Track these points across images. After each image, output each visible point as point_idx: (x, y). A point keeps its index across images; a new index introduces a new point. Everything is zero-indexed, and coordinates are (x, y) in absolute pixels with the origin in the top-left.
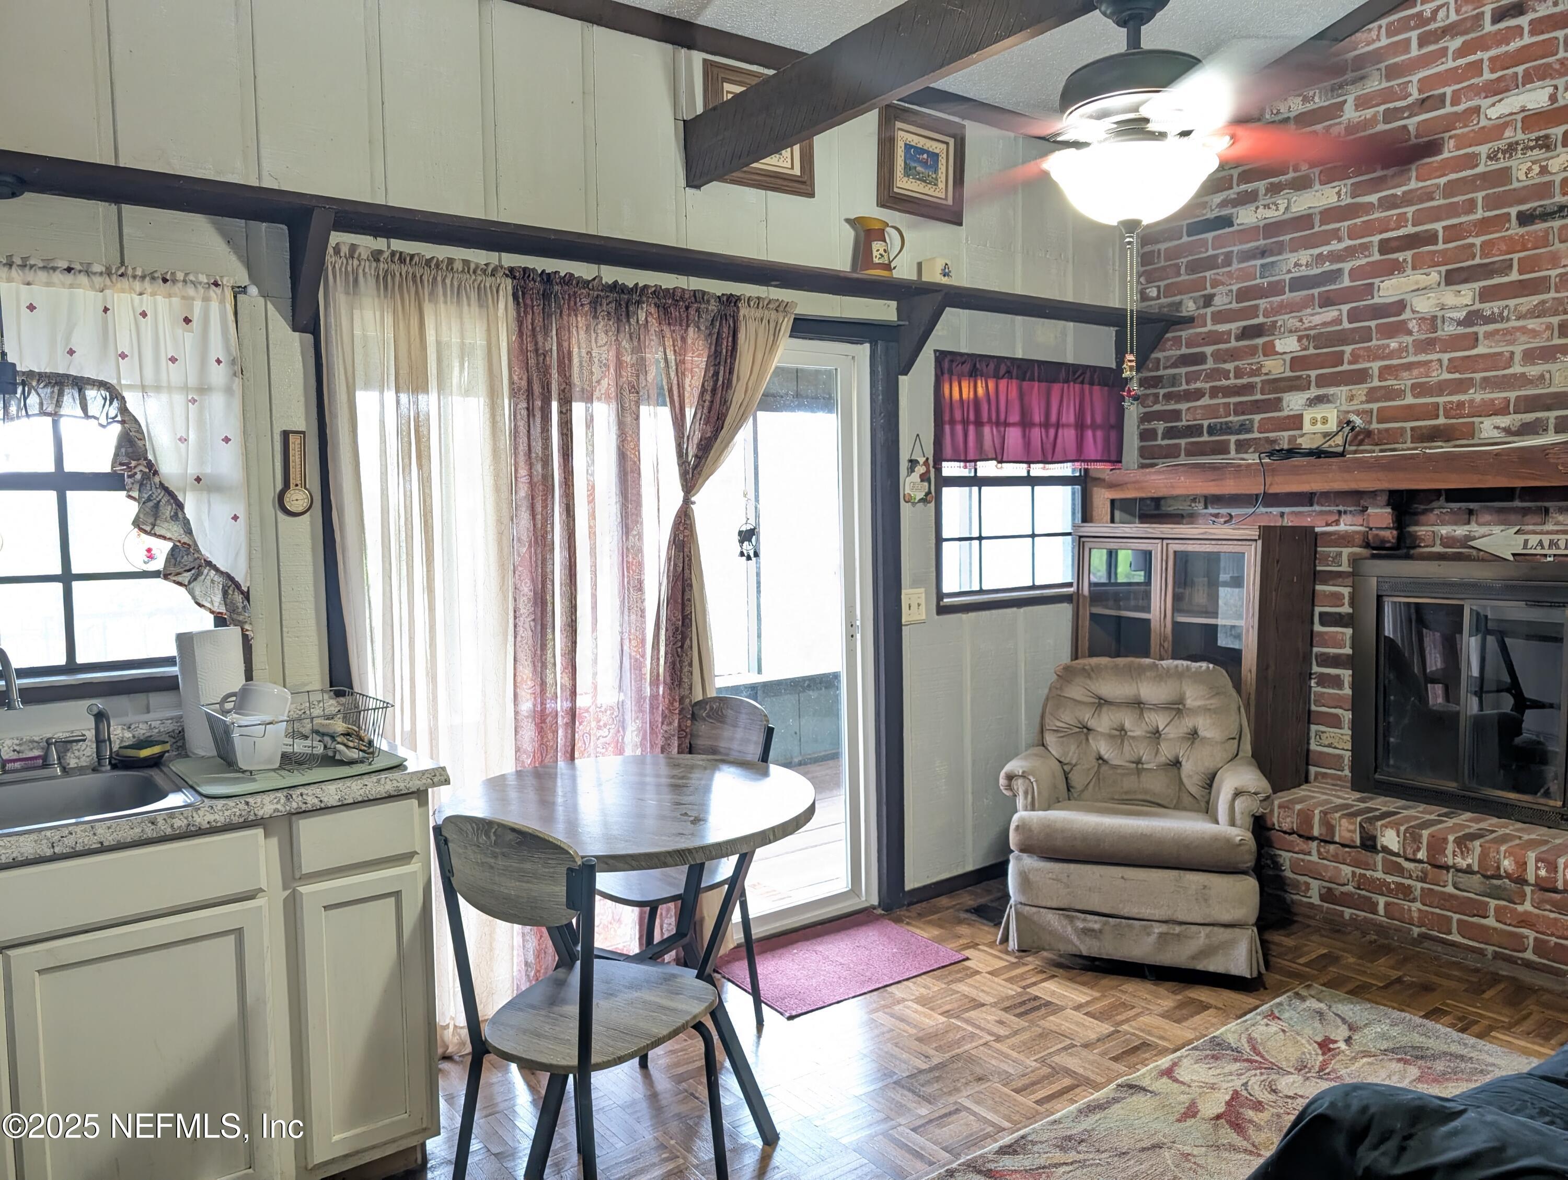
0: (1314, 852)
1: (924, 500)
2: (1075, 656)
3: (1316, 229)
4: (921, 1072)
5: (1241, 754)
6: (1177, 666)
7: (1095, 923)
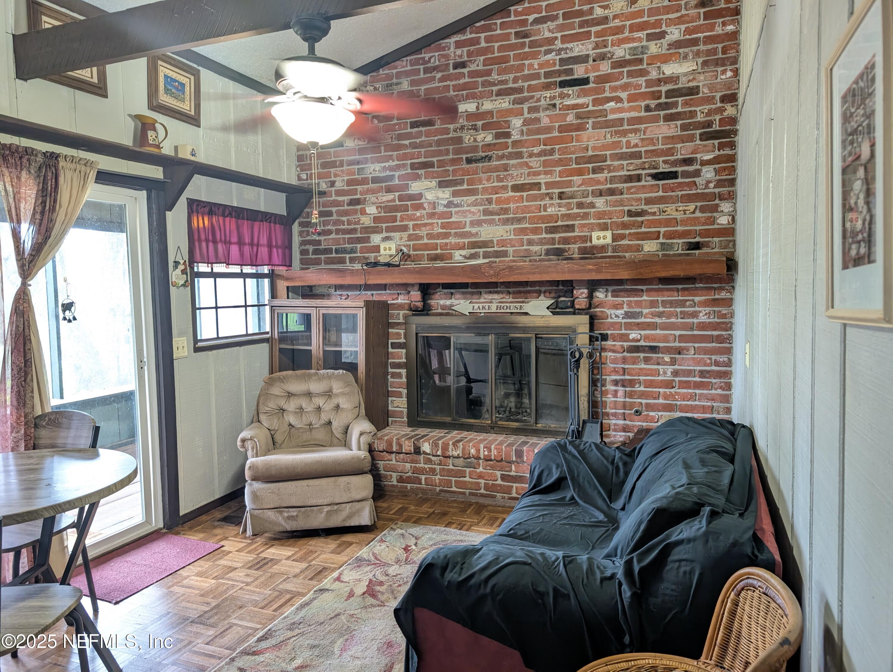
0: (394, 459)
1: (184, 285)
2: (272, 372)
3: (382, 154)
4: (206, 612)
5: (360, 414)
6: (328, 373)
7: (294, 512)
